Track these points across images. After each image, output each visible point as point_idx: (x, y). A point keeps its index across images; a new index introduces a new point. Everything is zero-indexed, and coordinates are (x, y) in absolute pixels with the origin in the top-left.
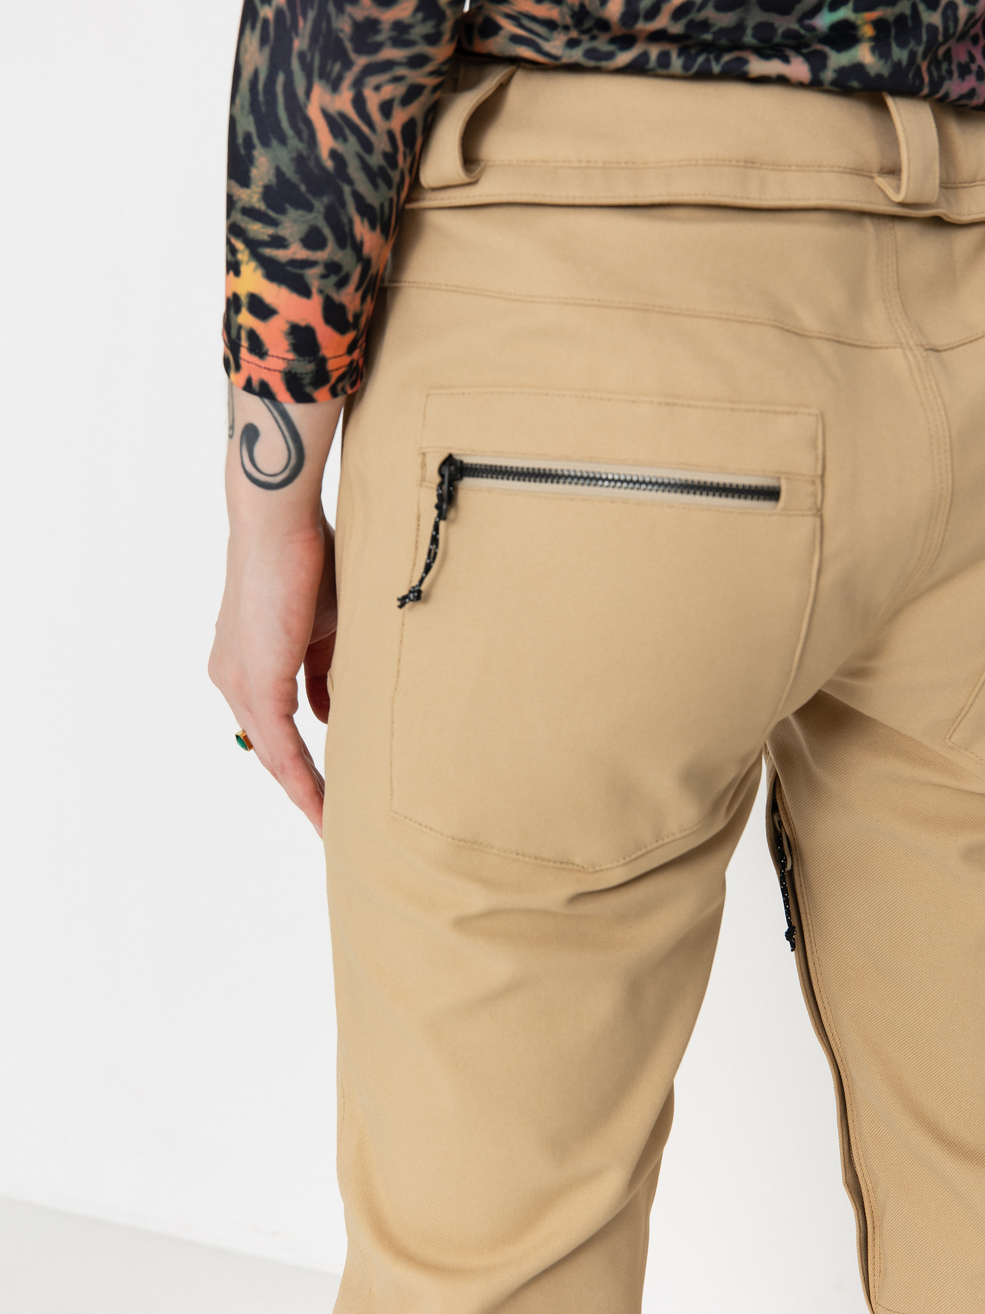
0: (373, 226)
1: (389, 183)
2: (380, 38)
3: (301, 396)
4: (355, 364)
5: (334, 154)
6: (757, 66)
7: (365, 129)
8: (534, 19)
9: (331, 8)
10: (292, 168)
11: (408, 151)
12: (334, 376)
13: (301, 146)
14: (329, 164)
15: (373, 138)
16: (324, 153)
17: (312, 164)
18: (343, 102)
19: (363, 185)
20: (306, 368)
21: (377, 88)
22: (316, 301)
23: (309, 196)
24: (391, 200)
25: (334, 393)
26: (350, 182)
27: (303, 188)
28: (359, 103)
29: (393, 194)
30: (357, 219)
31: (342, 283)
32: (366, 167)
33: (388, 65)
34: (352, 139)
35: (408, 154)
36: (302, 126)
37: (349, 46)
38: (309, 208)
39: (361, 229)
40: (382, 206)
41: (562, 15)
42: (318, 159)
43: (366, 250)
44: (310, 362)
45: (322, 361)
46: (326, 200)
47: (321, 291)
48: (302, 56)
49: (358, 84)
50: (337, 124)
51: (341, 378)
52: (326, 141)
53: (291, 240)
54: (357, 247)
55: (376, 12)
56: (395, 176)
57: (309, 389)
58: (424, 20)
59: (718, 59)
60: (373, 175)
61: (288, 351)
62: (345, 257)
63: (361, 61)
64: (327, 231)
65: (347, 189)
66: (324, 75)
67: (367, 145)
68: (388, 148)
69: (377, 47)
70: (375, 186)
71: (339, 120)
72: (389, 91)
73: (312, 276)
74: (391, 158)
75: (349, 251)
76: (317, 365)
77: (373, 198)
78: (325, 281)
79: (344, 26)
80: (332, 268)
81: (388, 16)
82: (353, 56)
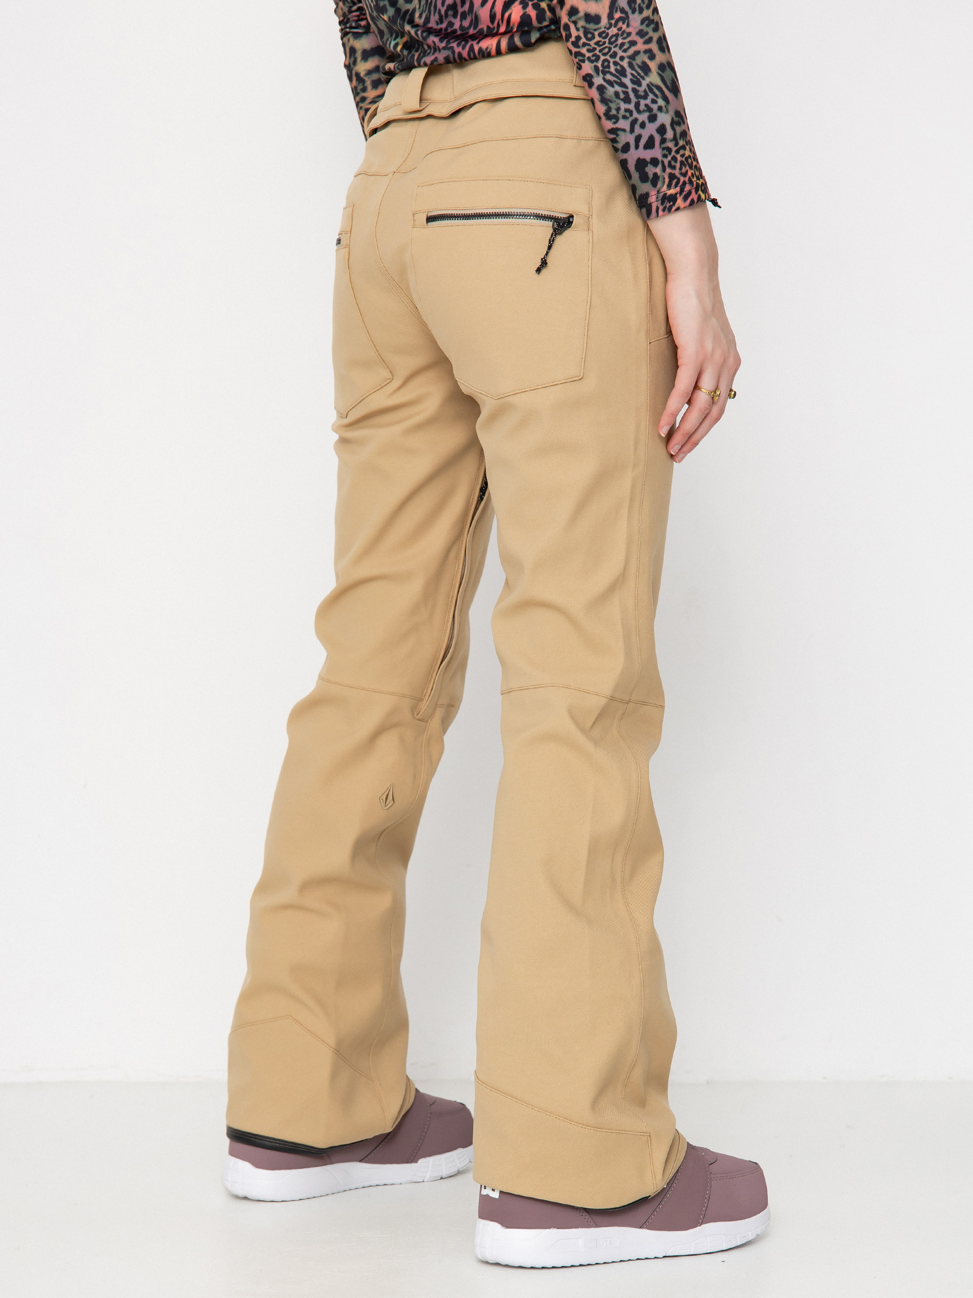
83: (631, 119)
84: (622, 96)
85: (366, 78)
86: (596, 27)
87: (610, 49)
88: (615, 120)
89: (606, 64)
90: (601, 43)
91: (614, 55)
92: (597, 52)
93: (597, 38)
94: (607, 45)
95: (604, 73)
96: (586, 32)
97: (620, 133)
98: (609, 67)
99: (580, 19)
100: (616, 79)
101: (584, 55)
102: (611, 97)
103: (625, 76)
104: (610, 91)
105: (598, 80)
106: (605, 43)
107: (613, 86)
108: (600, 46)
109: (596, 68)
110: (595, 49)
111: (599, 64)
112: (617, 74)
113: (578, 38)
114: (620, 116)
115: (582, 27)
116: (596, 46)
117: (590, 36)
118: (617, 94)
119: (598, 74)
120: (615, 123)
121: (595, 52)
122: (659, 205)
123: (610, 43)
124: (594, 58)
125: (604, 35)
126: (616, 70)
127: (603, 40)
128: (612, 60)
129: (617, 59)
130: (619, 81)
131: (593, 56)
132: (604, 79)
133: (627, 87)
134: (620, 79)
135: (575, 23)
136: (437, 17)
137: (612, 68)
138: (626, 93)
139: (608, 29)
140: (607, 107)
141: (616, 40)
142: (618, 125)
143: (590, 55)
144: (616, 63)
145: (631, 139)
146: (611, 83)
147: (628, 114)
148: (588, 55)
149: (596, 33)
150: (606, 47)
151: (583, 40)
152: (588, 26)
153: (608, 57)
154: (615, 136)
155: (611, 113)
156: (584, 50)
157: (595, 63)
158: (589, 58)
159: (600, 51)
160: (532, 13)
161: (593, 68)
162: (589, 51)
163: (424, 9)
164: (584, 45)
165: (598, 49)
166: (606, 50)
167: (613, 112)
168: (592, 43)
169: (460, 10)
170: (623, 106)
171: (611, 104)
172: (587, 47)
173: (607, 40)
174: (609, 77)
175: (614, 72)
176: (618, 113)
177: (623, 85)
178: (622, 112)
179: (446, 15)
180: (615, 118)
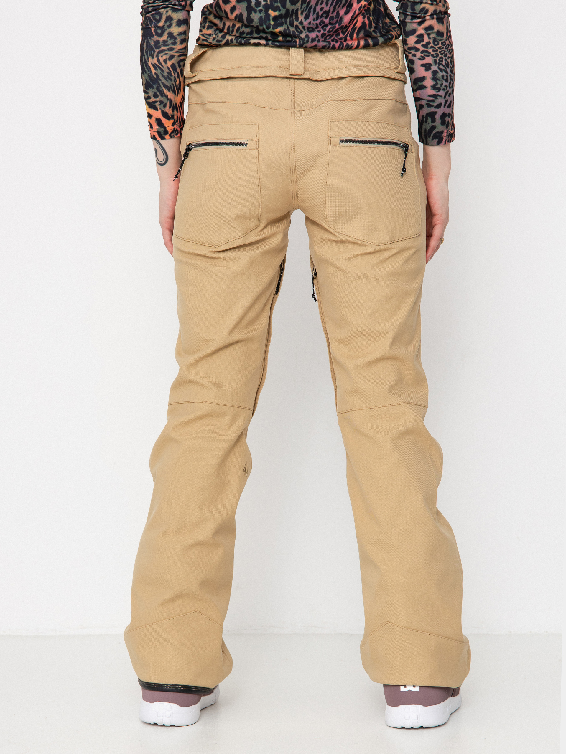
0: (169, 91)
1: (171, 80)
2: (160, 45)
3: (163, 138)
4: (176, 129)
5: (155, 73)
6: (253, 41)
7: (162, 67)
8: (207, 34)
9: (149, 39)
10: (148, 78)
11: (175, 72)
12: (170, 133)
13: (149, 73)
14: (155, 76)
15: (163, 69)
16: (154, 74)
17: (152, 77)
18: (155, 61)
19: (164, 81)
20: (161, 130)
21: (162, 56)
22: (160, 111)
23: (152, 85)
24: (173, 84)
25: (171, 137)
26: (160, 80)
27: (151, 83)
28: (158, 60)
29: (173, 82)
30: (164, 89)
31: (165, 106)
32: (163, 76)
33: (163, 51)
34: (159, 69)
35: (175, 73)
36: (148, 68)
37: (154, 47)
38: (153, 88)
39: (166, 92)
40: (170, 85)
41: (212, 31)
42: (153, 75)
43: (169, 97)
44: (162, 128)
45: (165, 128)
46: (156, 85)
47: (160, 109)
48: (145, 51)
49: (157, 56)
50: (155, 66)
51: (172, 132)
52: (153, 71)
53: (151, 96)
54: (167, 97)
55: (158, 39)
56: (173, 78)
57: (163, 136)
58: (170, 39)
59: (243, 40)
60: (166, 78)
61: (157, 126)
62: (164, 99)
63: (157, 51)
64: (158, 93)
65: (160, 82)
66: (150, 55)
67: (162, 71)
68: (168, 71)
69: (160, 47)
70: (167, 81)
71: (154, 64)
72: (165, 57)
73: (157, 104)
74: (170, 73)
75: (164, 97)
76: (164, 129)
77: (167, 84)
78: (160, 106)
79: (152, 43)
80: (161, 102)
81: (161, 39)
82: (155, 49)
83: (446, 91)
84: (445, 78)
85: (177, 37)
86: (441, 39)
87: (445, 51)
88: (438, 91)
89: (441, 59)
90: (441, 48)
91: (446, 56)
92: (438, 52)
93: (440, 45)
94: (444, 49)
95: (439, 64)
96: (435, 40)
97: (438, 97)
98: (442, 61)
99: (433, 33)
100: (444, 68)
101: (430, 53)
102: (439, 77)
103: (448, 67)
104: (440, 74)
105: (434, 68)
106: (443, 48)
107: (442, 72)
108: (440, 49)
109: (435, 61)
110: (437, 50)
111: (438, 59)
112: (445, 66)
113: (428, 43)
114: (442, 88)
115: (433, 37)
116: (438, 49)
117: (436, 43)
118: (443, 76)
119: (436, 64)
120: (437, 92)
121: (437, 52)
122: (447, 138)
123: (446, 48)
124: (436, 55)
125: (444, 44)
126: (445, 63)
127: (443, 47)
128: (444, 58)
129: (447, 58)
130: (445, 70)
131: (435, 54)
132: (438, 68)
133: (448, 74)
134: (446, 69)
135: (429, 35)
136: (315, 15)
137: (444, 63)
138: (447, 76)
139: (446, 41)
140: (435, 83)
141: (448, 47)
142: (439, 93)
143: (434, 53)
144: (446, 60)
145: (443, 101)
146: (441, 70)
147: (445, 88)
148: (432, 53)
149: (440, 42)
150: (443, 50)
151: (432, 44)
152: (437, 37)
153: (443, 56)
154: (434, 99)
155: (437, 86)
156: (430, 50)
157: (435, 58)
158: (432, 55)
159: (440, 52)
160: (367, 22)
161: (433, 60)
162: (433, 51)
163: (305, 10)
164: (431, 47)
165: (439, 50)
166: (443, 52)
167: (439, 86)
168: (437, 47)
169: (330, 15)
170: (445, 83)
171: (438, 82)
172: (433, 49)
173: (444, 47)
174: (441, 67)
175: (444, 64)
176: (441, 86)
177: (446, 72)
178: (443, 86)
179: (322, 16)
180: (439, 89)
